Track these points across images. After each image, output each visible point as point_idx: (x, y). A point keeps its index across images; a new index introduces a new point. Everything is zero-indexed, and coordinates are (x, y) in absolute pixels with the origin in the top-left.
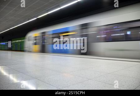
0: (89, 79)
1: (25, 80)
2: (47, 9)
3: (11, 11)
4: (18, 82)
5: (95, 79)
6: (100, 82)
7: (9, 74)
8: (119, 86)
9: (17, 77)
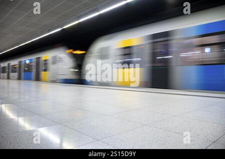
0: (144, 125)
1: (44, 125)
2: (78, 15)
3: (22, 18)
4: (32, 128)
5: (154, 124)
6: (161, 129)
7: (18, 117)
8: (191, 136)
9: (31, 122)
